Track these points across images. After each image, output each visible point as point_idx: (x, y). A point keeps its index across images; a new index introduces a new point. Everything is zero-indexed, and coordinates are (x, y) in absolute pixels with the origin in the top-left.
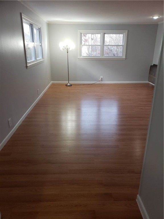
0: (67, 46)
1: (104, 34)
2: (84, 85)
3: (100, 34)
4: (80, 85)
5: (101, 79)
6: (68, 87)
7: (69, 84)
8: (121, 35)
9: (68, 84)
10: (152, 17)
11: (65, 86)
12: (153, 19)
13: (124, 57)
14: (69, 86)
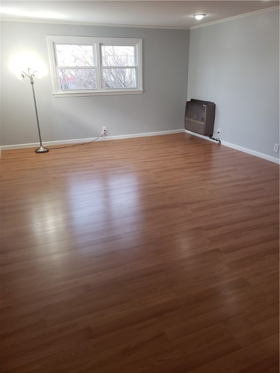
0: (29, 69)
1: (101, 44)
2: (74, 146)
3: (92, 45)
4: (65, 147)
5: (103, 132)
6: (41, 154)
7: (41, 148)
8: (132, 48)
9: (39, 148)
10: (192, 16)
11: (35, 154)
12: (194, 20)
13: (141, 89)
14: (42, 152)
